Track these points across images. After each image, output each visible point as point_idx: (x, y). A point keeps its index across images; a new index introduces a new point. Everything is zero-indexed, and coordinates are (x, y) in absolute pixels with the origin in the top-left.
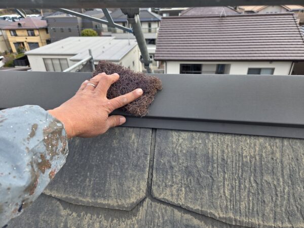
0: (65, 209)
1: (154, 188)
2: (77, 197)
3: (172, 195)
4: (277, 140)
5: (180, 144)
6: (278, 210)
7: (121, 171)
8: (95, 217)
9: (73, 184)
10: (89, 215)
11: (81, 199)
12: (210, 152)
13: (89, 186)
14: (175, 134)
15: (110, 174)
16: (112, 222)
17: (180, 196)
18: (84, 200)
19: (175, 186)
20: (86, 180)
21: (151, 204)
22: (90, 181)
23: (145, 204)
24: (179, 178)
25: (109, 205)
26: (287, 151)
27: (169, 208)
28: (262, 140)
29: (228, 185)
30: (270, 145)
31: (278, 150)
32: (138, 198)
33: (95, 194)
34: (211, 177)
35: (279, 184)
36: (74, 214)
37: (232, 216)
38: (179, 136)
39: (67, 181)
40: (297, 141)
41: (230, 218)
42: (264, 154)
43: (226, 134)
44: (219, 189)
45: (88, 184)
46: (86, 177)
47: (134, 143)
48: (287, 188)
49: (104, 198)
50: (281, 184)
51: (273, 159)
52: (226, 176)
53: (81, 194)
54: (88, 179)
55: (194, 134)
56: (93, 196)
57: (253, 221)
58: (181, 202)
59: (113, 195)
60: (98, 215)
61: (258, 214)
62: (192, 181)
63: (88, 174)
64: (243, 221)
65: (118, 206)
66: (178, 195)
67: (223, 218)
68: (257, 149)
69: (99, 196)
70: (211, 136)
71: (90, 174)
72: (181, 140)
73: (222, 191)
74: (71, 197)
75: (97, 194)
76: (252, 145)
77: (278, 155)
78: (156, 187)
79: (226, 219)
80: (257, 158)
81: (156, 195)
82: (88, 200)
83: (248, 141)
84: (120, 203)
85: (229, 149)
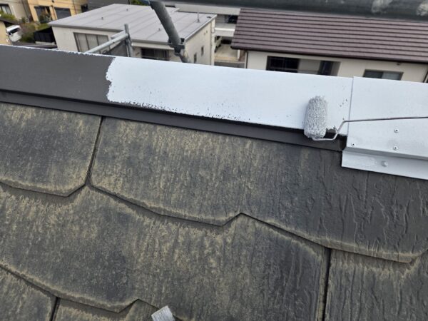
0: (5, 191)
1: (93, 176)
2: (17, 180)
3: (110, 184)
4: (220, 137)
5: (127, 135)
6: (205, 203)
7: (64, 158)
8: (33, 201)
9: (14, 167)
10: (27, 199)
11: (20, 182)
12: (154, 144)
13: (30, 170)
14: (123, 123)
15: (53, 160)
16: (48, 206)
17: (117, 186)
18: (23, 184)
19: (115, 176)
20: (27, 164)
21: (89, 192)
22: (31, 165)
23: (83, 191)
24: (120, 168)
25: (47, 190)
26: (227, 148)
27: (105, 197)
28: (206, 135)
29: (164, 178)
30: (212, 141)
31: (218, 146)
32: (77, 185)
33: (34, 178)
34: (150, 169)
35: (211, 179)
36: (13, 197)
37: (162, 206)
38: (127, 126)
39: (8, 164)
40: (239, 139)
41: (160, 208)
42: (204, 150)
43: (173, 127)
44: (155, 181)
45: (29, 168)
46: (28, 161)
47: (80, 130)
48: (218, 183)
49: (43, 183)
50: (213, 179)
51: (211, 155)
52: (165, 169)
53: (21, 178)
54: (29, 164)
55: (142, 125)
56: (33, 180)
57: (180, 212)
58: (117, 191)
59: (52, 181)
60: (36, 199)
61: (186, 206)
62: (131, 171)
63: (30, 158)
64: (171, 212)
65: (56, 191)
66: (115, 185)
67: (154, 208)
68: (200, 144)
69: (38, 181)
70: (159, 128)
71: (33, 159)
72: (128, 131)
73: (157, 183)
74: (11, 179)
75: (37, 179)
76: (196, 140)
77: (217, 151)
78: (96, 175)
79: (156, 208)
80: (198, 153)
81: (95, 183)
82: (27, 184)
83: (193, 135)
84: (58, 189)
85: (173, 143)
